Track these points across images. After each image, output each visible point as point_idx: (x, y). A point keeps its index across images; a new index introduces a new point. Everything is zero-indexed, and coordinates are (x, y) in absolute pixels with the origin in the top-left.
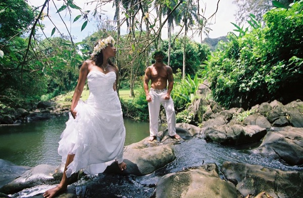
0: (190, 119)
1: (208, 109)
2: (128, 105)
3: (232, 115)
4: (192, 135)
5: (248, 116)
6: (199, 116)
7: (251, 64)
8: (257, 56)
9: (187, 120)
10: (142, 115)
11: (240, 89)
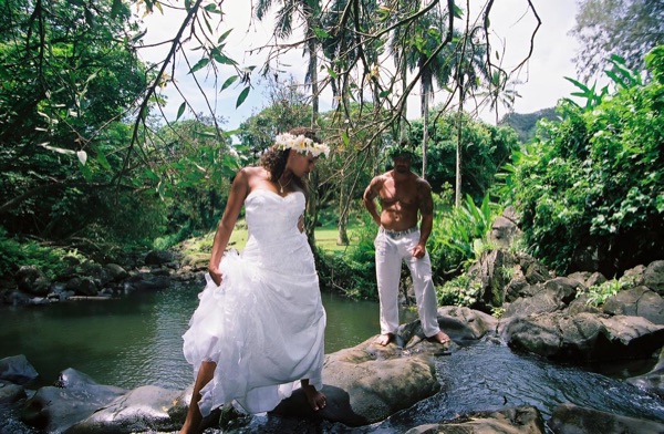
0: (472, 296)
1: (514, 273)
2: (333, 262)
3: (575, 289)
4: (478, 336)
5: (615, 292)
6: (495, 291)
7: (619, 169)
8: (633, 150)
9: (467, 298)
10: (363, 286)
11: (593, 228)
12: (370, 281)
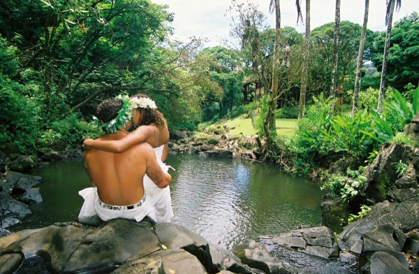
1: (407, 171)
2: (284, 145)
10: (300, 165)
12: (306, 162)
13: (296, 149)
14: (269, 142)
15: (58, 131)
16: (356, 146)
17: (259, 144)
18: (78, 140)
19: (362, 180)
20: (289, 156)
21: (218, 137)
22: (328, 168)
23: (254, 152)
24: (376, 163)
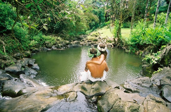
0: (156, 61)
2: (125, 41)
10: (132, 49)
12: (134, 48)
13: (130, 43)
14: (119, 40)
15: (36, 41)
16: (155, 41)
17: (115, 41)
18: (44, 43)
19: (159, 58)
20: (127, 46)
21: (97, 38)
22: (143, 50)
23: (113, 44)
24: (165, 51)
